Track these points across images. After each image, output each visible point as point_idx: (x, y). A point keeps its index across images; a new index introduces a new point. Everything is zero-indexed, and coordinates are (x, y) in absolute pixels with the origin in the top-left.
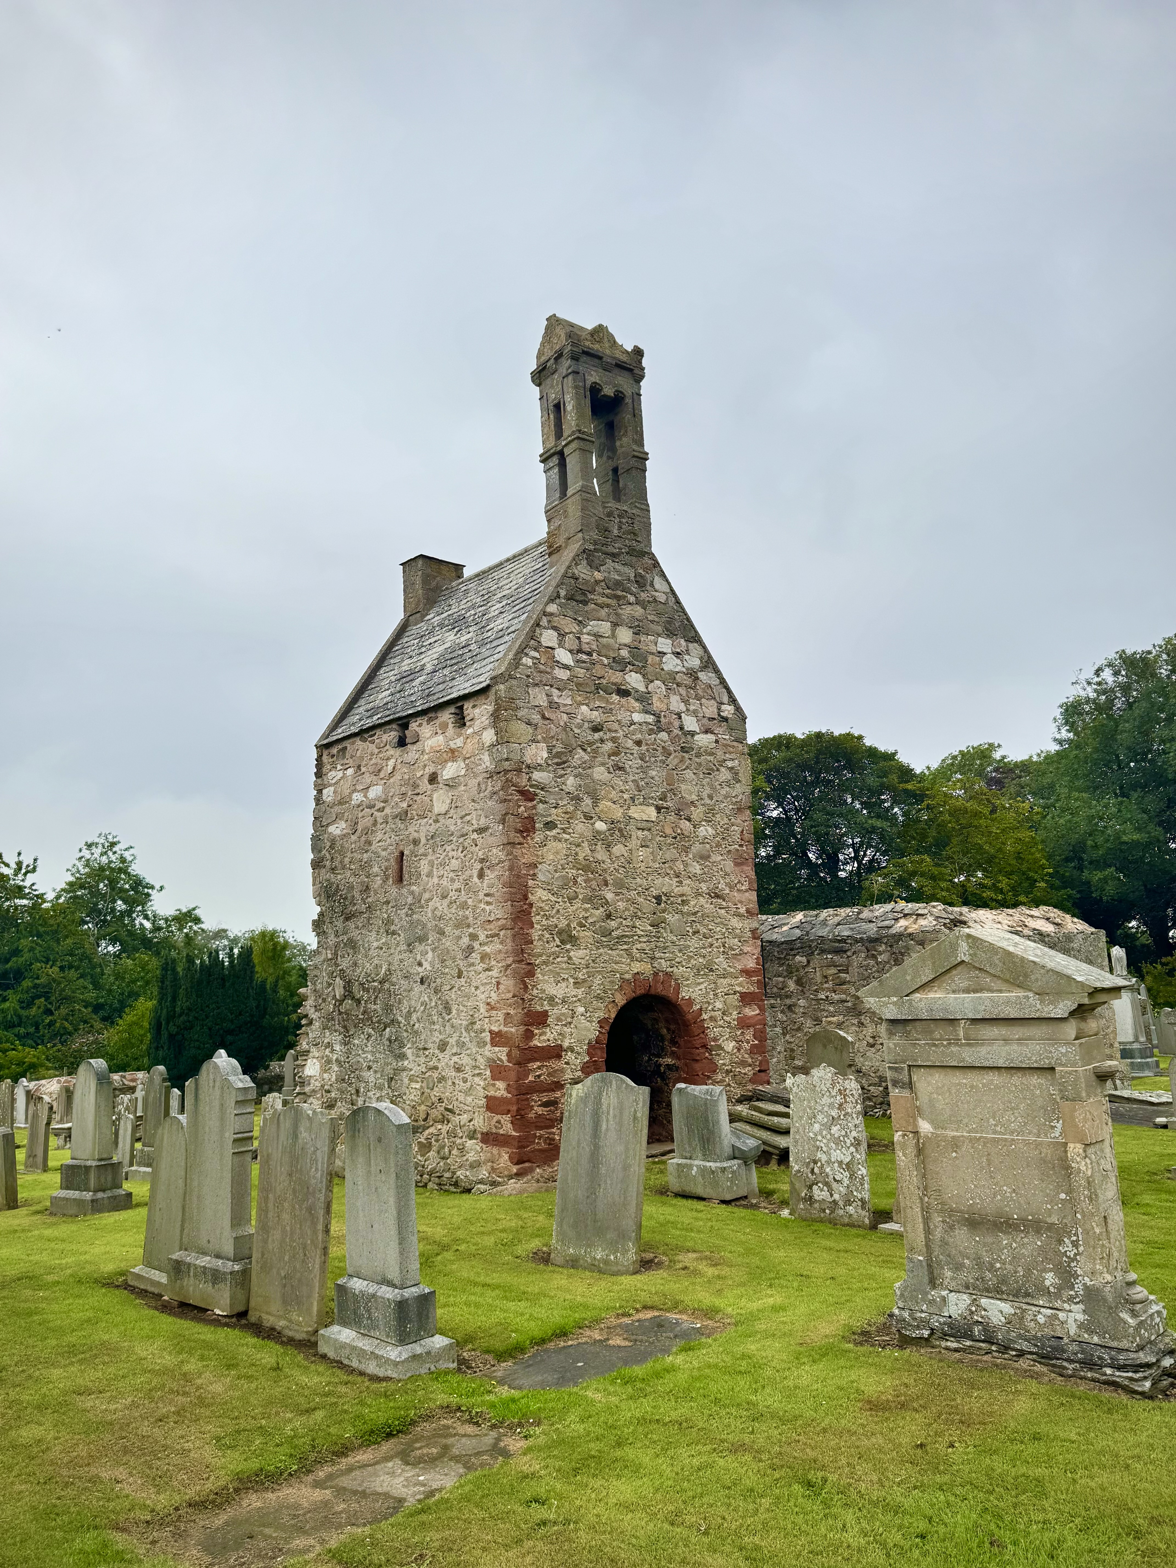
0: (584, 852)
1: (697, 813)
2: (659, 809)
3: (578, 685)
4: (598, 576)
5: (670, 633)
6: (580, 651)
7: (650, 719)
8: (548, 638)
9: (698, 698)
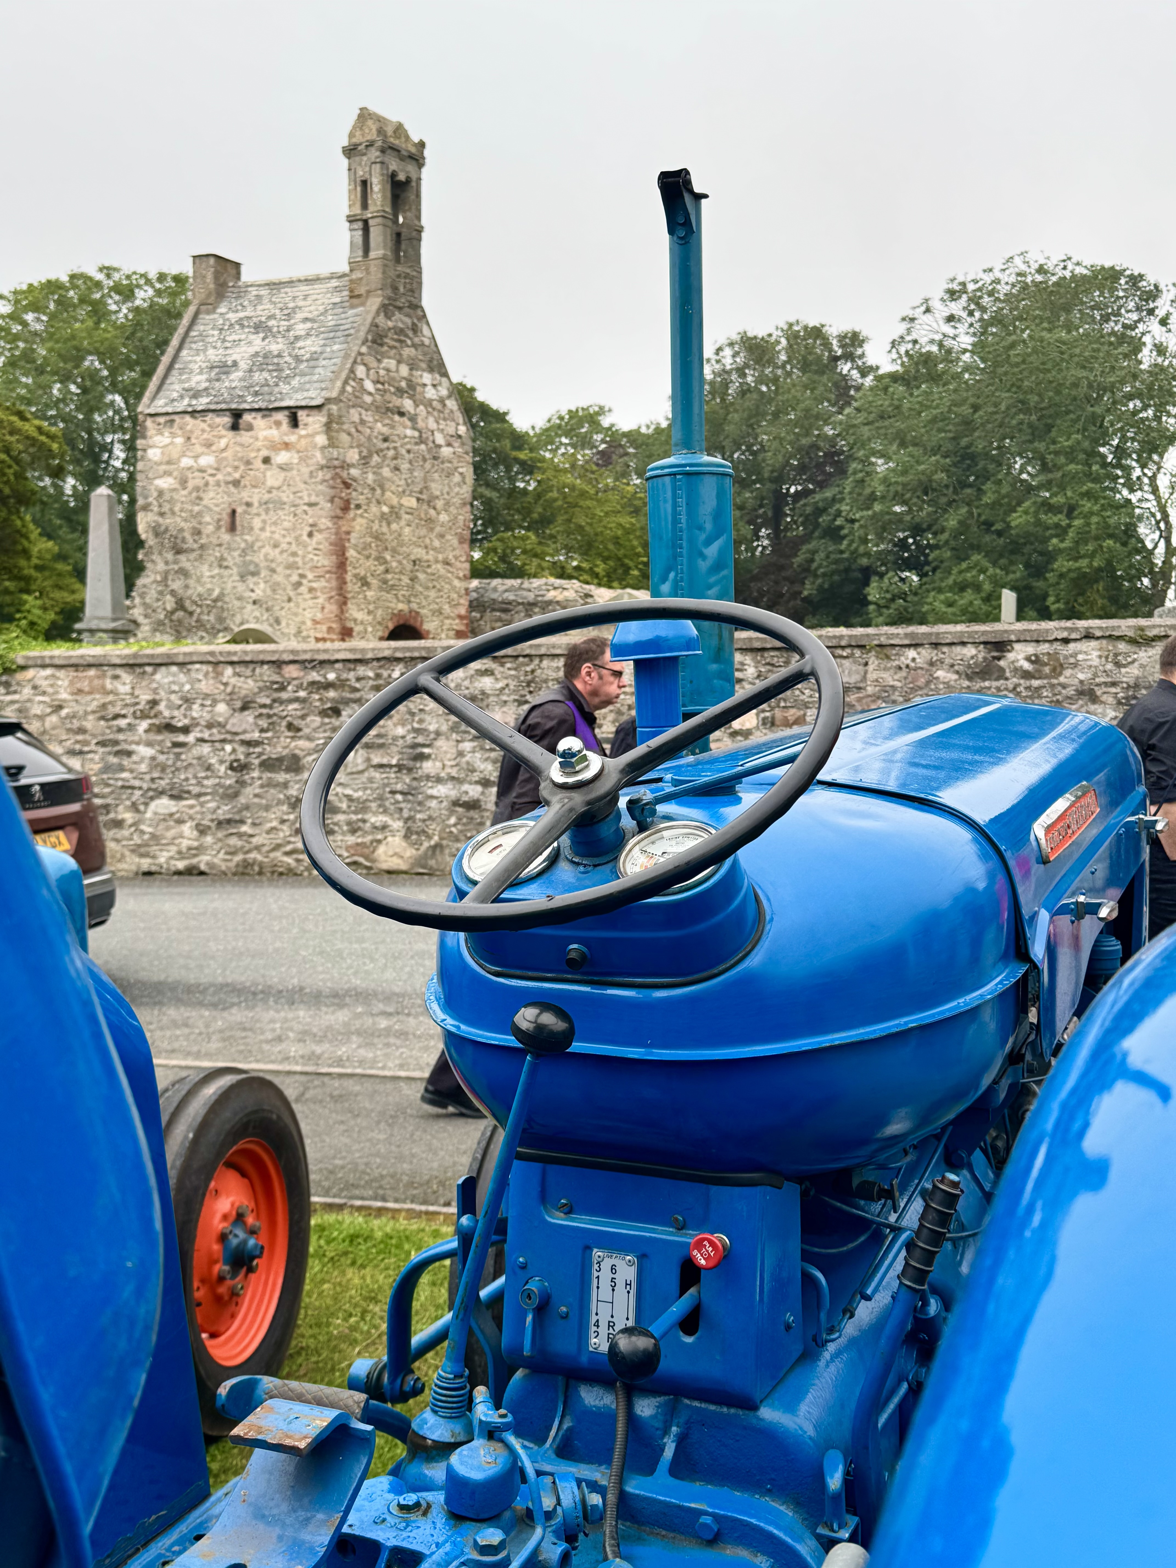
0: (376, 527)
1: (440, 504)
2: (418, 499)
3: (377, 407)
4: (390, 324)
5: (431, 370)
6: (378, 382)
7: (416, 434)
8: (361, 371)
9: (445, 419)
